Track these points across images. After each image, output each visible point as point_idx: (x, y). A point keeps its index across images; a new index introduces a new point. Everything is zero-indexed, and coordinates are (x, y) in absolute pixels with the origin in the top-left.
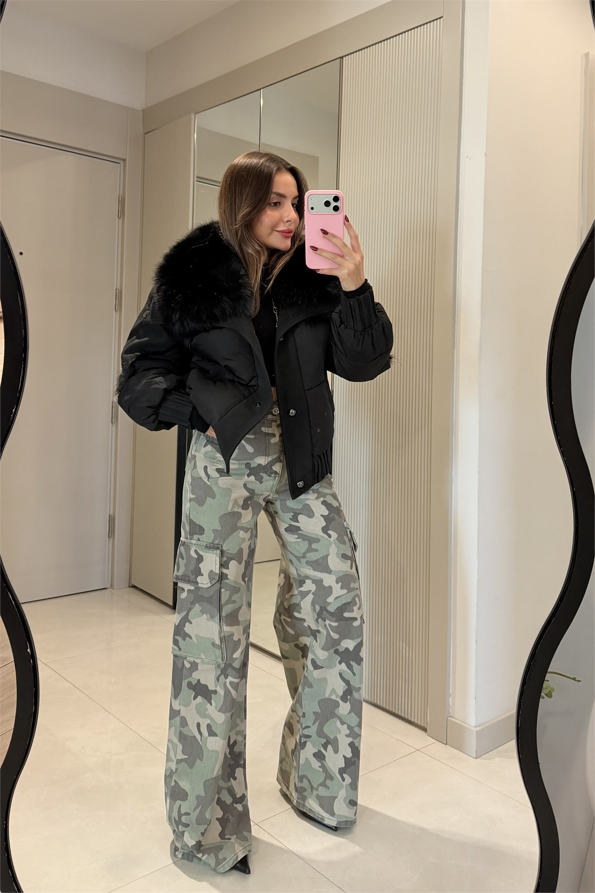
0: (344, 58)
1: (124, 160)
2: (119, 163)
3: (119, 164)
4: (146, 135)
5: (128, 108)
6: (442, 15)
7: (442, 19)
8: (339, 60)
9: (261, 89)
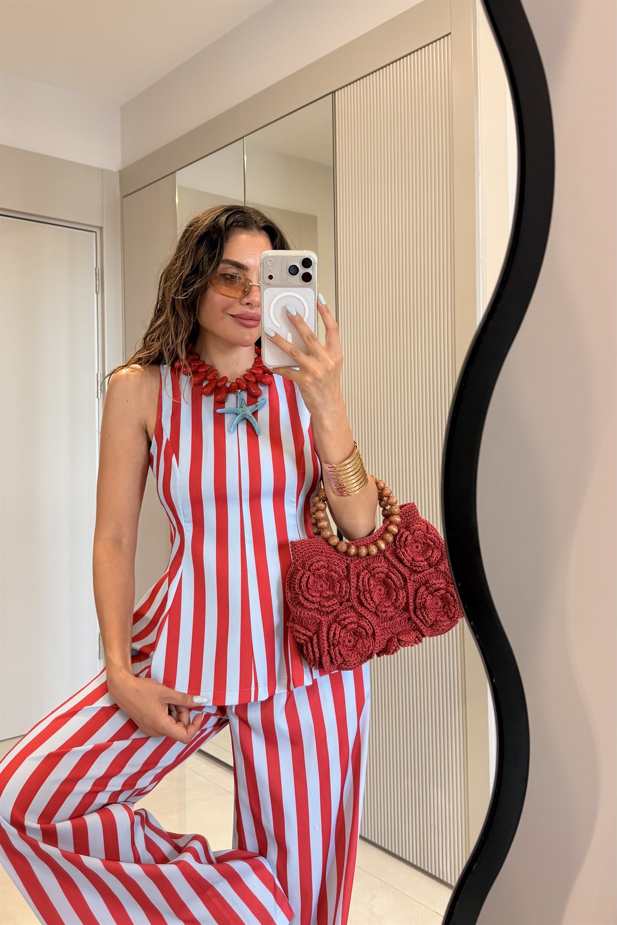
0: (336, 92)
1: (101, 228)
2: (95, 232)
3: (94, 234)
4: (124, 199)
5: (102, 170)
6: (450, 32)
7: (450, 35)
8: (331, 95)
9: (243, 137)
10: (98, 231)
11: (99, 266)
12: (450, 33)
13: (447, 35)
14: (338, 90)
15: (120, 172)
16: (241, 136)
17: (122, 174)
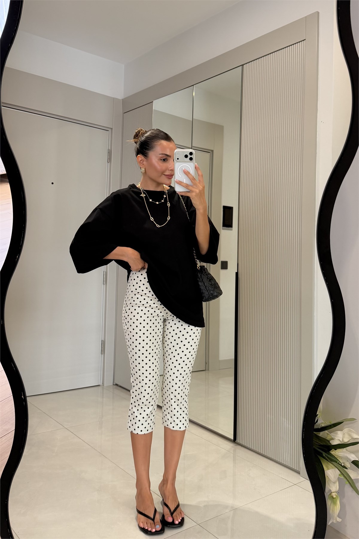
3: (108, 131)
4: (124, 114)
5: (114, 98)
6: (305, 38)
8: (241, 66)
9: (193, 85)
10: (110, 130)
11: (110, 148)
12: (305, 40)
14: (245, 64)
15: (122, 99)
16: (191, 85)
17: (125, 101)
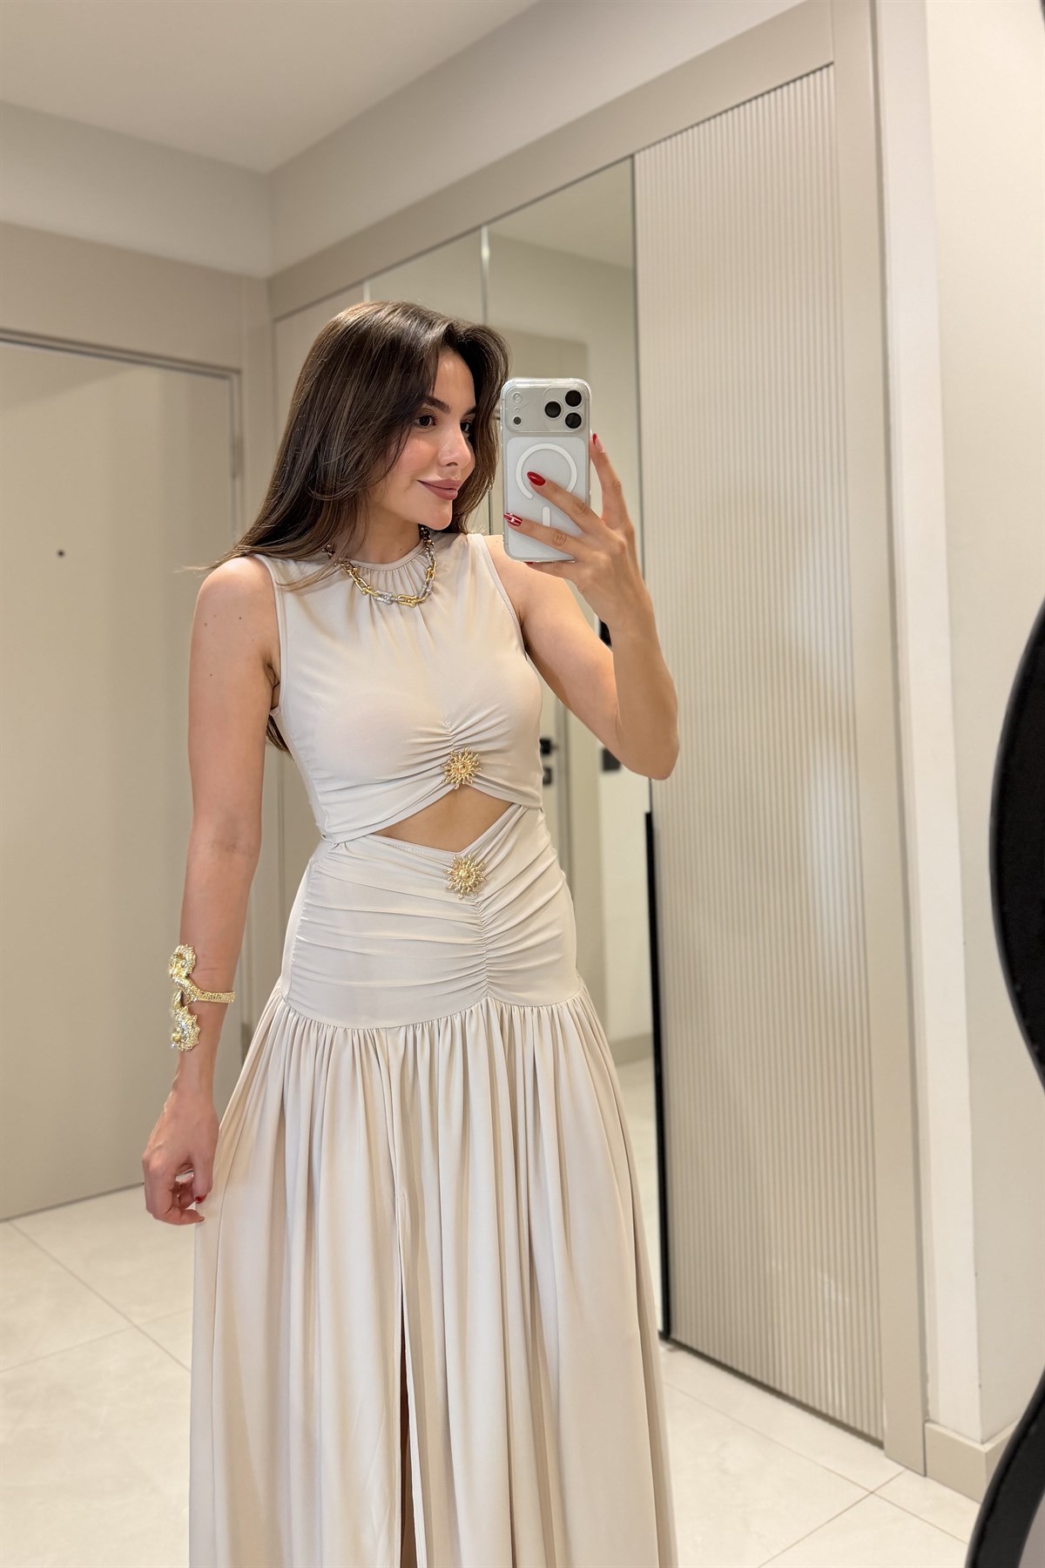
0: (637, 156)
1: (239, 372)
2: (230, 378)
3: (229, 381)
4: (276, 324)
6: (831, 59)
7: (831, 68)
8: (628, 162)
13: (827, 66)
14: (639, 151)
15: (267, 279)
17: (272, 283)
